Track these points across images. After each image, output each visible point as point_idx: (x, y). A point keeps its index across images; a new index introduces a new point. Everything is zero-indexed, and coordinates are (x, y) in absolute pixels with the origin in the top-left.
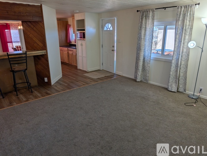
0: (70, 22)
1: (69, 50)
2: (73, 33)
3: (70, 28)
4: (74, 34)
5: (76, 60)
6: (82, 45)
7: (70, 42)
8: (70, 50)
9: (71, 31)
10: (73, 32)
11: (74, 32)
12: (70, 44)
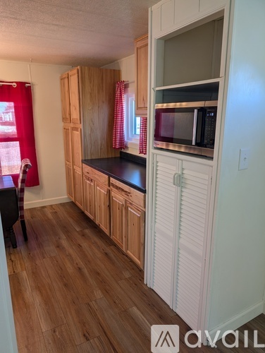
0: (128, 71)
1: (113, 185)
2: (137, 115)
3: (124, 97)
4: (138, 120)
5: (142, 245)
6: (179, 181)
7: (123, 145)
8: (117, 188)
9: (128, 104)
10: (138, 108)
11: (140, 109)
12: (121, 152)
